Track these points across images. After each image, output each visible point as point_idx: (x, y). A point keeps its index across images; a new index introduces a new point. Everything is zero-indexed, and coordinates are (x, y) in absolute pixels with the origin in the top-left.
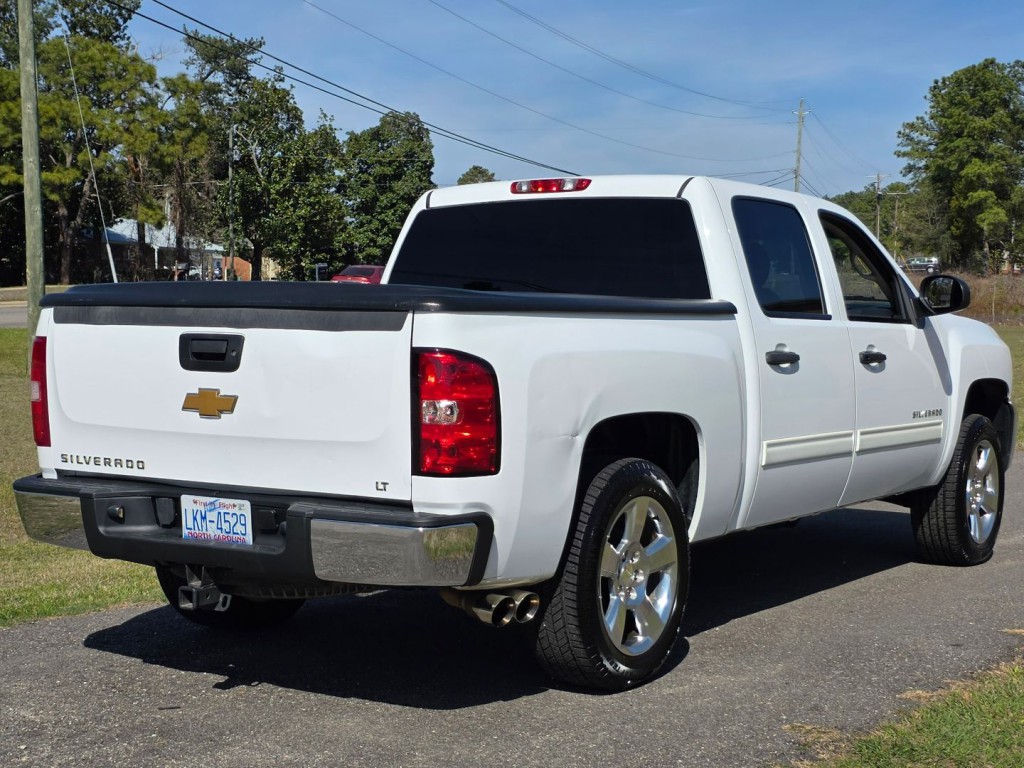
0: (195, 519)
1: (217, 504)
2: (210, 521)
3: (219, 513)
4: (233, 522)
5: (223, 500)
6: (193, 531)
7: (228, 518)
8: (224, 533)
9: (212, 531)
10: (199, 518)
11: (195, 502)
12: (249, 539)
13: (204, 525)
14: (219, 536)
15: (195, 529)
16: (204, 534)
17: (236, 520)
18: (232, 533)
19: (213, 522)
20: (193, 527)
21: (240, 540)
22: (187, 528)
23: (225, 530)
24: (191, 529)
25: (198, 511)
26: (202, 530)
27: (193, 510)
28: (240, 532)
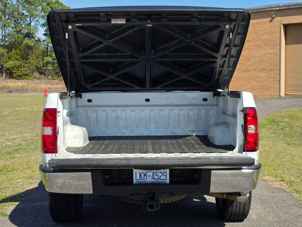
0: (140, 176)
2: (148, 176)
3: (154, 173)
4: (160, 175)
6: (139, 181)
7: (157, 174)
9: (149, 179)
10: (143, 175)
12: (168, 181)
14: (152, 181)
15: (140, 180)
16: (145, 181)
17: (162, 174)
18: (159, 179)
19: (150, 176)
20: (139, 179)
21: (163, 182)
22: (136, 180)
23: (156, 179)
24: (138, 180)
25: (142, 172)
26: (144, 179)
27: (140, 173)
28: (163, 179)
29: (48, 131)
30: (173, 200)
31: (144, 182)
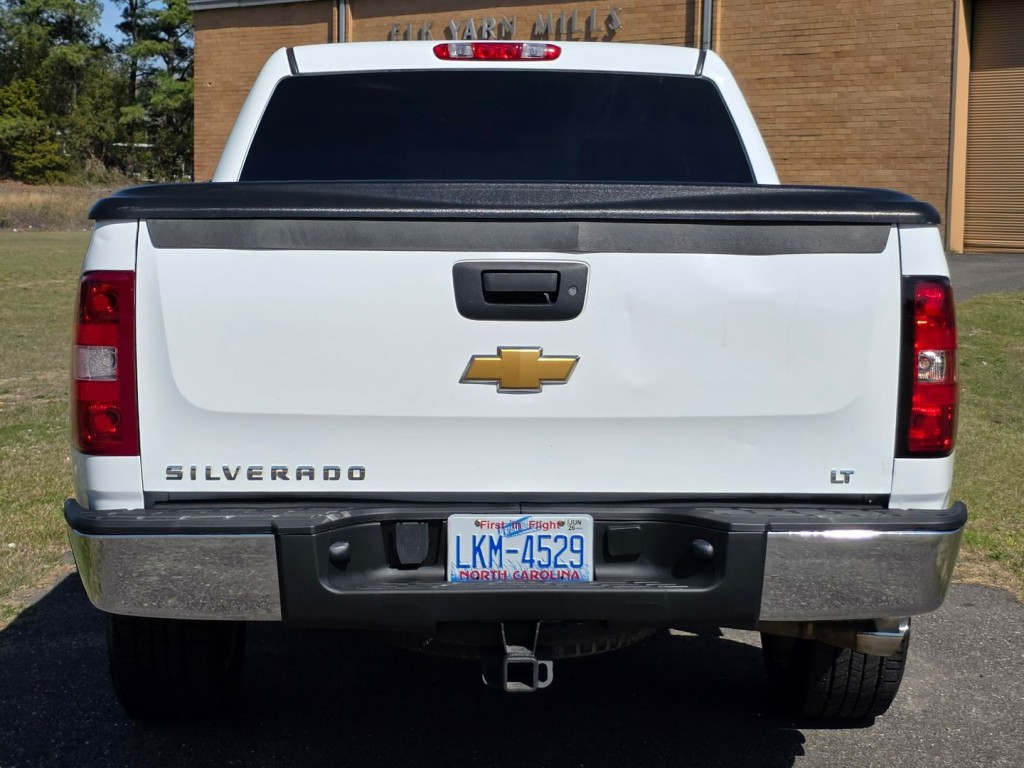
0: (477, 550)
1: (525, 524)
2: (508, 552)
3: (529, 538)
4: (555, 548)
5: (536, 518)
6: (470, 570)
7: (547, 543)
8: (536, 568)
9: (511, 565)
10: (485, 548)
11: (478, 524)
12: (587, 572)
13: (496, 559)
14: (524, 572)
15: (474, 566)
16: (493, 572)
17: (562, 546)
18: (552, 565)
19: (516, 552)
20: (471, 564)
21: (568, 574)
22: (459, 566)
23: (539, 562)
24: (467, 567)
25: (484, 537)
26: (491, 565)
27: (474, 537)
28: (568, 564)
29: (101, 364)
30: (604, 647)
31: (490, 577)
